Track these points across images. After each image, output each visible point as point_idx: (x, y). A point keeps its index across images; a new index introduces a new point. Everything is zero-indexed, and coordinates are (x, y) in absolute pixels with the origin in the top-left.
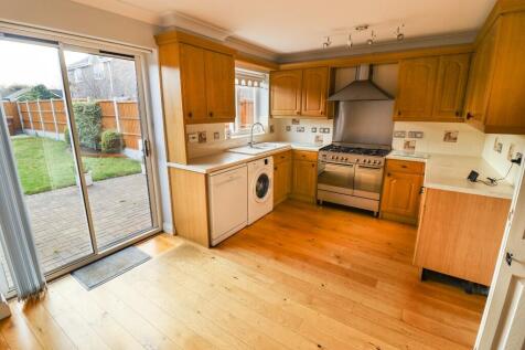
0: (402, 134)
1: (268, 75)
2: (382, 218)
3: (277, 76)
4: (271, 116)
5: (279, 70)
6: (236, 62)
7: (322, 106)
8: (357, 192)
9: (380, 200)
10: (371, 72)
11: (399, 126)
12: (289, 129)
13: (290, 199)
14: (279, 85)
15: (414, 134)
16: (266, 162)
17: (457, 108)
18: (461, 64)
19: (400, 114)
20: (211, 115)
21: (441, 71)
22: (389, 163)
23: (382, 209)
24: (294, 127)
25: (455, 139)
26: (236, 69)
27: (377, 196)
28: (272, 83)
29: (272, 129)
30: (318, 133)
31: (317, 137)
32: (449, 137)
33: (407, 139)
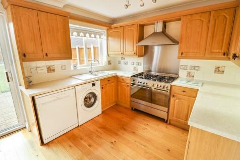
0: (185, 68)
1: (106, 31)
2: (170, 124)
3: (110, 32)
4: (108, 55)
5: (111, 28)
6: (70, 20)
7: (135, 49)
8: (153, 105)
9: (168, 112)
10: (165, 27)
11: (183, 62)
12: (119, 62)
13: (117, 105)
14: (112, 36)
15: (194, 68)
16: (93, 85)
17: (224, 50)
18: (227, 17)
19: (182, 54)
20: (47, 55)
21: (212, 22)
22: (173, 88)
23: (169, 118)
24: (122, 62)
25: (223, 72)
26: (70, 25)
27: (166, 109)
28: (108, 36)
29: (109, 63)
30: (135, 66)
31: (135, 68)
32: (218, 70)
33: (189, 71)
